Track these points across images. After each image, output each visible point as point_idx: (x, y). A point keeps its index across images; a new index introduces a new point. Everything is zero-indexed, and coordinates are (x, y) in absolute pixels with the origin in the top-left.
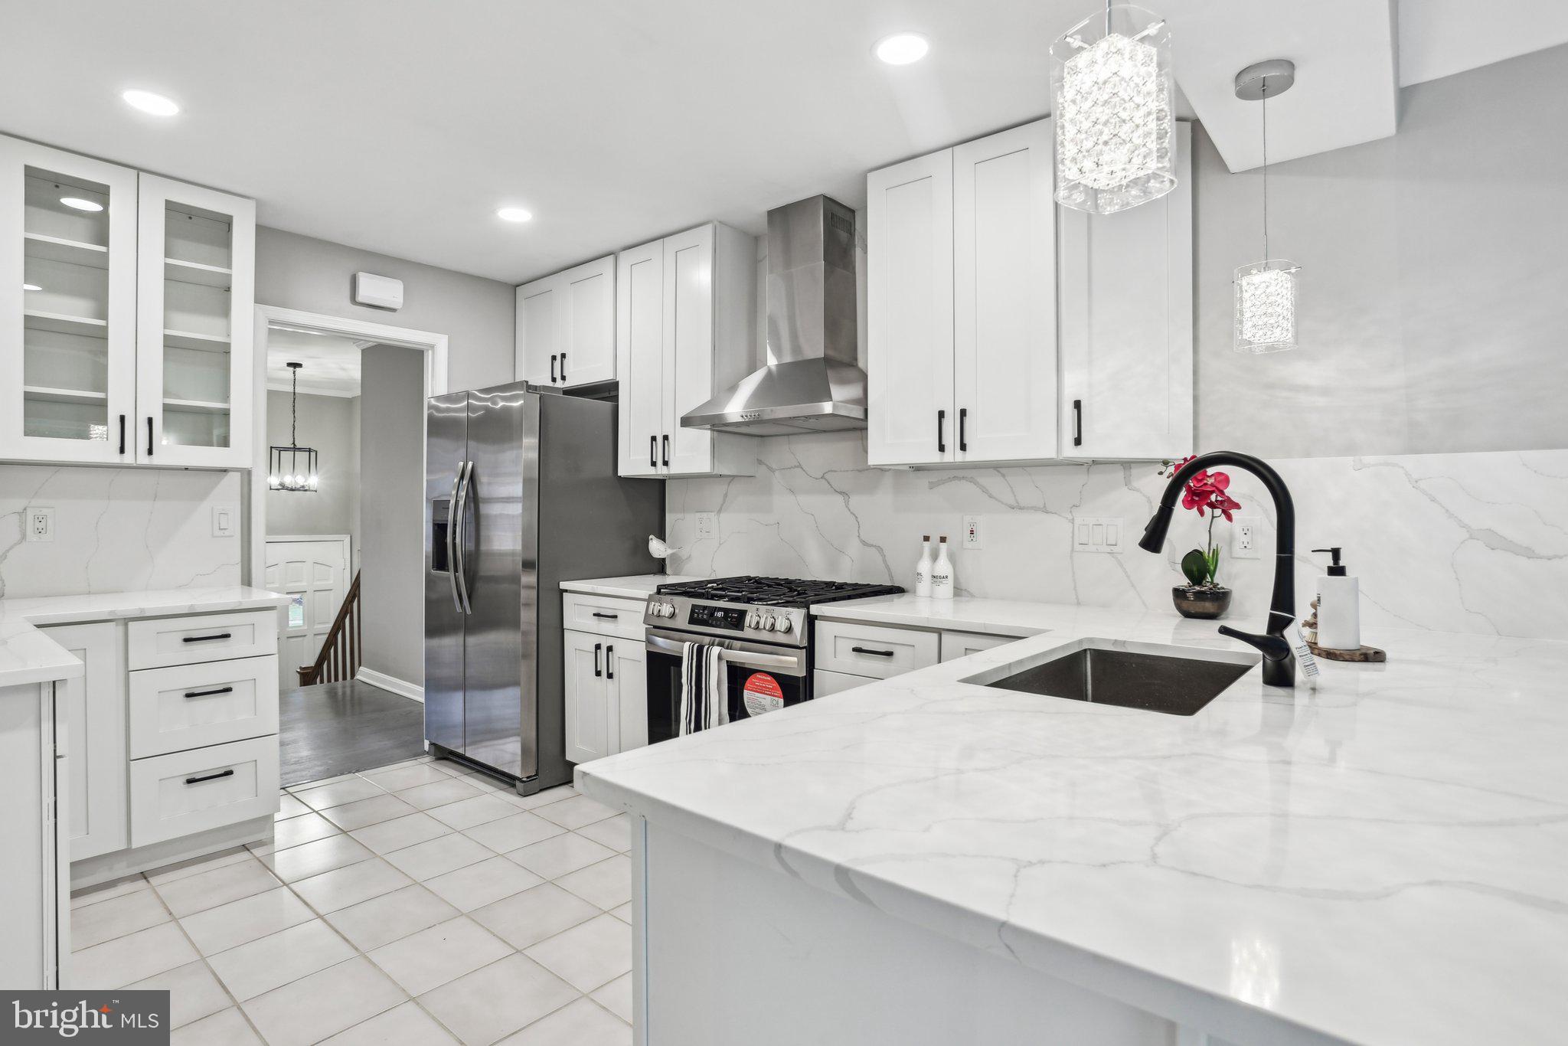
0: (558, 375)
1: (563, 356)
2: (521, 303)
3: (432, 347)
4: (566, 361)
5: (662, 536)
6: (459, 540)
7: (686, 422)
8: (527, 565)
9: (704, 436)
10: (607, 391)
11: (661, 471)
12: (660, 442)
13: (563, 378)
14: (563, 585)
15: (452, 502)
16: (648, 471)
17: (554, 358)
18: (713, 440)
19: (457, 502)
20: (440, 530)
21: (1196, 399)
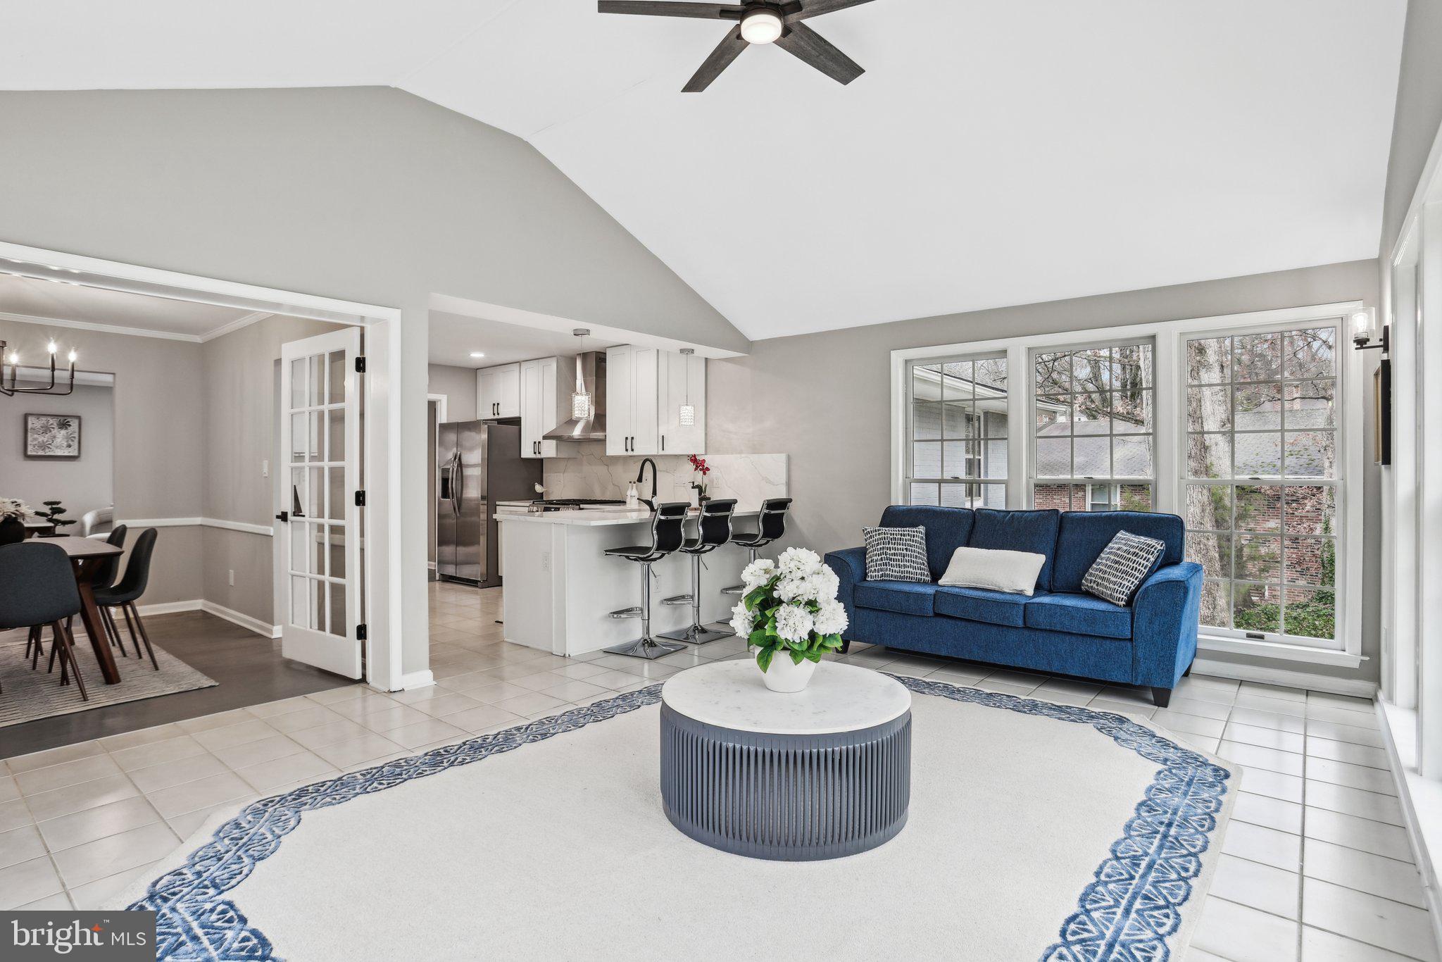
0: (496, 412)
1: (498, 404)
2: (480, 379)
3: (440, 400)
4: (499, 406)
5: (542, 484)
6: (453, 485)
7: (545, 438)
8: (483, 498)
9: (553, 443)
10: (516, 422)
11: (538, 456)
12: (537, 444)
13: (498, 414)
14: (498, 503)
15: (451, 469)
16: (533, 456)
17: (494, 404)
18: (557, 444)
19: (453, 469)
20: (445, 481)
21: (706, 434)
